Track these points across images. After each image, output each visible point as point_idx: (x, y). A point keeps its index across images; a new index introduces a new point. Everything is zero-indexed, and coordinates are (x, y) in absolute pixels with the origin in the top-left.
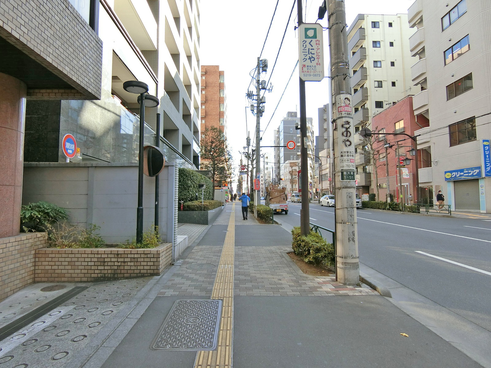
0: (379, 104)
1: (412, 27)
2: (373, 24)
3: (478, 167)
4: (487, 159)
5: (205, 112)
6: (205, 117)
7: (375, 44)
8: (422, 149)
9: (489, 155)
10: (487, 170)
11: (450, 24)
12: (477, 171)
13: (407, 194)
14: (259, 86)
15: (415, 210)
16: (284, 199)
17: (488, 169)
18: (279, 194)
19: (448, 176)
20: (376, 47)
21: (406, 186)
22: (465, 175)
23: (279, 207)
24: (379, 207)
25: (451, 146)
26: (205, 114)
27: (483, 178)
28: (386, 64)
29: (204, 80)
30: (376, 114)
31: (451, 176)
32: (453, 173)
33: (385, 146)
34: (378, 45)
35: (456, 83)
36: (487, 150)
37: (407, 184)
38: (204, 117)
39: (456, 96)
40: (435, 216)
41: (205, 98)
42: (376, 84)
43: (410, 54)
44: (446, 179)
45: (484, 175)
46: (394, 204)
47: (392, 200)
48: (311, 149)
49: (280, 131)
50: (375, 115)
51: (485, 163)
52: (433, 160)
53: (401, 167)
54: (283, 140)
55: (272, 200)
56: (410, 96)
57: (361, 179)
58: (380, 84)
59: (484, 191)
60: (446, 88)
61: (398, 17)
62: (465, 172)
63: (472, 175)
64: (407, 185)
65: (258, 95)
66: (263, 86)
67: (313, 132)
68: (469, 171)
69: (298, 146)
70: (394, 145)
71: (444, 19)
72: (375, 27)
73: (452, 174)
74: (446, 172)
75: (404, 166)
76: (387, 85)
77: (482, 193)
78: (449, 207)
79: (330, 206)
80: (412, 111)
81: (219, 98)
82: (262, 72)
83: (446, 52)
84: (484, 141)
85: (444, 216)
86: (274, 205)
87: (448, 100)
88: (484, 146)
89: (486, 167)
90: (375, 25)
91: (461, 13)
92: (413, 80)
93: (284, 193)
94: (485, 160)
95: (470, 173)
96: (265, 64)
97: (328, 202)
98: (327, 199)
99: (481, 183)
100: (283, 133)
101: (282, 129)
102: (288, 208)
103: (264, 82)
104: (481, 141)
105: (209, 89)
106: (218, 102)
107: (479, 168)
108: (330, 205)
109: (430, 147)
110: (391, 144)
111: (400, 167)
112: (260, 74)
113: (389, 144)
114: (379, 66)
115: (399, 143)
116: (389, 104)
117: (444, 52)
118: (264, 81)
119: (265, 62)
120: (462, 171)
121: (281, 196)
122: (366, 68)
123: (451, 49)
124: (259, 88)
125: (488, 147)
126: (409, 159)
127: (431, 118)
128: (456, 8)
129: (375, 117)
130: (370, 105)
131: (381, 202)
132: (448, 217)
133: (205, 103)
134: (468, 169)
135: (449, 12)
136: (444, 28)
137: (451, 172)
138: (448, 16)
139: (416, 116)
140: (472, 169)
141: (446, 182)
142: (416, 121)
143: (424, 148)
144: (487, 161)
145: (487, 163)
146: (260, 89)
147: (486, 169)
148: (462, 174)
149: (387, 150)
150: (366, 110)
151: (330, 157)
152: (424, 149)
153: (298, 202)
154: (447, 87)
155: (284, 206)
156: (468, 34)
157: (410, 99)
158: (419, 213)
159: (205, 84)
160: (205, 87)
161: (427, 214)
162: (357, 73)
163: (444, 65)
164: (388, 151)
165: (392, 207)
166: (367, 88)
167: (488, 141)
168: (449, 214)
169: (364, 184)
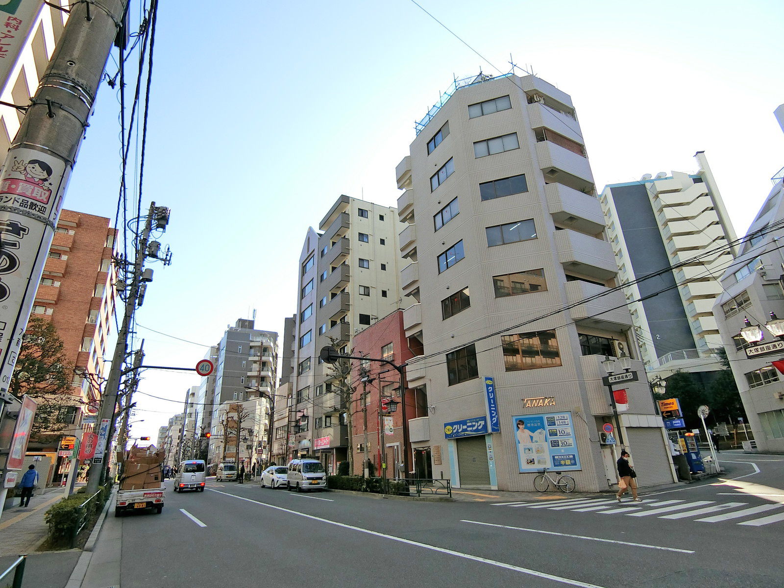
0: (365, 319)
1: (403, 221)
2: (361, 211)
3: (482, 417)
4: (492, 405)
5: (57, 293)
6: (56, 304)
7: (362, 237)
8: (416, 388)
9: (494, 398)
10: (494, 422)
11: (443, 225)
12: (483, 423)
13: (398, 461)
14: (143, 249)
15: (402, 490)
16: (156, 478)
17: (494, 420)
18: (146, 467)
19: (449, 430)
20: (363, 241)
21: (396, 448)
22: (468, 429)
23: (142, 498)
24: (352, 487)
25: (450, 384)
26: (56, 297)
27: (490, 434)
28: (375, 266)
29: (70, 236)
30: (359, 332)
31: (452, 431)
32: (455, 426)
33: (363, 380)
34: (365, 240)
35: (452, 298)
36: (491, 392)
37: (398, 444)
38: (54, 302)
39: (452, 315)
40: (431, 500)
41: (64, 267)
42: (362, 291)
43: (400, 254)
44: (447, 436)
45: (490, 430)
46: (374, 480)
47: (371, 473)
48: (271, 383)
49: (221, 348)
50: (357, 333)
51: (491, 411)
52: (430, 406)
53: (385, 416)
54: (223, 364)
55: (128, 481)
56: (400, 310)
57: (334, 436)
58: (367, 292)
59: (492, 454)
60: (441, 303)
61: (391, 211)
62: (468, 424)
63: (477, 430)
64: (397, 446)
65: (138, 265)
66: (153, 250)
67: (277, 355)
68: (474, 423)
69: (248, 376)
70: (375, 379)
71: (436, 217)
72: (362, 216)
73: (454, 428)
74: (446, 425)
75: (389, 413)
76: (375, 293)
77: (491, 458)
78: (448, 483)
79: (275, 488)
80: (403, 332)
81: (96, 273)
82: (157, 228)
83: (440, 257)
84: (487, 379)
85: (441, 500)
86: (129, 493)
87: (443, 320)
88: (488, 386)
89: (492, 417)
90: (362, 213)
91: (453, 214)
92: (404, 289)
93: (158, 464)
94: (490, 407)
95: (475, 425)
96: (163, 215)
97: (273, 480)
98: (272, 474)
99: (489, 441)
100: (224, 351)
101: (224, 345)
102: (162, 499)
103: (155, 245)
104: (483, 379)
105: (79, 255)
106: (93, 281)
107: (484, 419)
108: (276, 486)
109: (425, 385)
110: (372, 377)
111: (383, 416)
112: (151, 230)
113: (368, 376)
114: (366, 267)
115: (381, 376)
116: (375, 319)
117: (438, 257)
118: (156, 242)
119: (164, 211)
120: (464, 422)
121: (150, 472)
122: (348, 266)
123: (445, 254)
124: (143, 254)
125: (491, 388)
126: (395, 403)
127: (426, 342)
128: (449, 207)
129: (357, 337)
130: (352, 318)
131: (356, 477)
132: (447, 500)
133: (64, 277)
134: (471, 420)
135: (442, 210)
136: (437, 228)
137: (452, 424)
138: (440, 214)
139: (408, 339)
140: (476, 420)
141: (447, 440)
142: (409, 346)
143: (418, 386)
144: (492, 409)
145: (493, 412)
146: (145, 256)
147: (492, 421)
148: (465, 427)
149: (365, 386)
150: (345, 325)
151: (292, 397)
152: (418, 388)
153: (230, 481)
154: (442, 301)
155: (153, 495)
156: (462, 240)
157: (400, 313)
158: (408, 495)
159: (71, 244)
160: (70, 248)
161: (419, 496)
162: (336, 271)
163: (438, 273)
164: (367, 389)
165: (370, 485)
166: (348, 293)
167: (491, 379)
168: (449, 496)
169: (338, 444)
